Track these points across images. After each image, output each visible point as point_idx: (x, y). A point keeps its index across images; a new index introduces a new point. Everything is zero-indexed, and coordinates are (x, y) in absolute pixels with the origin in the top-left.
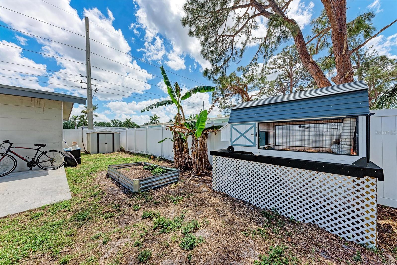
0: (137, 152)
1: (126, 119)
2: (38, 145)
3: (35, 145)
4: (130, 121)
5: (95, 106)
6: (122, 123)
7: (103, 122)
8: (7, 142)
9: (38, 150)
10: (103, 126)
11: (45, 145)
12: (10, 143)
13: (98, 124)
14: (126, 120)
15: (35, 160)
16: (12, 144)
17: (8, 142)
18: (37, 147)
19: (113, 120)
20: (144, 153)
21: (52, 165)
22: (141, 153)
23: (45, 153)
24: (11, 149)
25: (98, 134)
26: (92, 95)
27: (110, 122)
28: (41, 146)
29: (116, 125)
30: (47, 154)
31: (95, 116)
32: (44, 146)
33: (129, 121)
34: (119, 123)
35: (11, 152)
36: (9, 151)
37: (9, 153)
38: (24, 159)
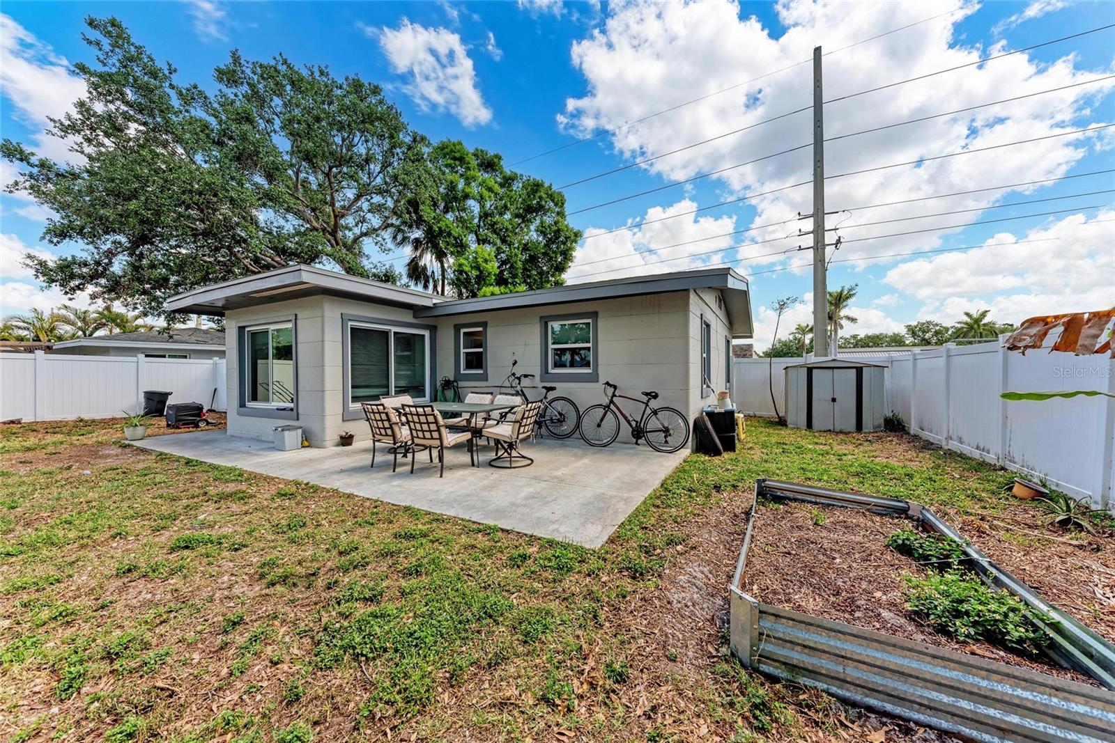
0: (954, 445)
1: (967, 314)
2: (646, 394)
3: (642, 393)
4: (985, 321)
5: (850, 290)
6: (947, 329)
7: (878, 333)
8: (611, 384)
9: (647, 404)
10: (877, 345)
11: (658, 395)
12: (614, 388)
13: (861, 340)
14: (966, 319)
15: (642, 426)
17: (612, 386)
18: (646, 399)
19: (914, 323)
20: (991, 458)
21: (666, 442)
22: (976, 454)
23: (655, 412)
24: (614, 399)
25: (810, 371)
26: (827, 261)
27: (902, 330)
28: (651, 396)
29: (923, 339)
30: (660, 415)
31: (848, 318)
32: (655, 397)
33: (977, 321)
34: (937, 333)
35: (614, 403)
36: (612, 402)
37: (612, 407)
38: (628, 422)
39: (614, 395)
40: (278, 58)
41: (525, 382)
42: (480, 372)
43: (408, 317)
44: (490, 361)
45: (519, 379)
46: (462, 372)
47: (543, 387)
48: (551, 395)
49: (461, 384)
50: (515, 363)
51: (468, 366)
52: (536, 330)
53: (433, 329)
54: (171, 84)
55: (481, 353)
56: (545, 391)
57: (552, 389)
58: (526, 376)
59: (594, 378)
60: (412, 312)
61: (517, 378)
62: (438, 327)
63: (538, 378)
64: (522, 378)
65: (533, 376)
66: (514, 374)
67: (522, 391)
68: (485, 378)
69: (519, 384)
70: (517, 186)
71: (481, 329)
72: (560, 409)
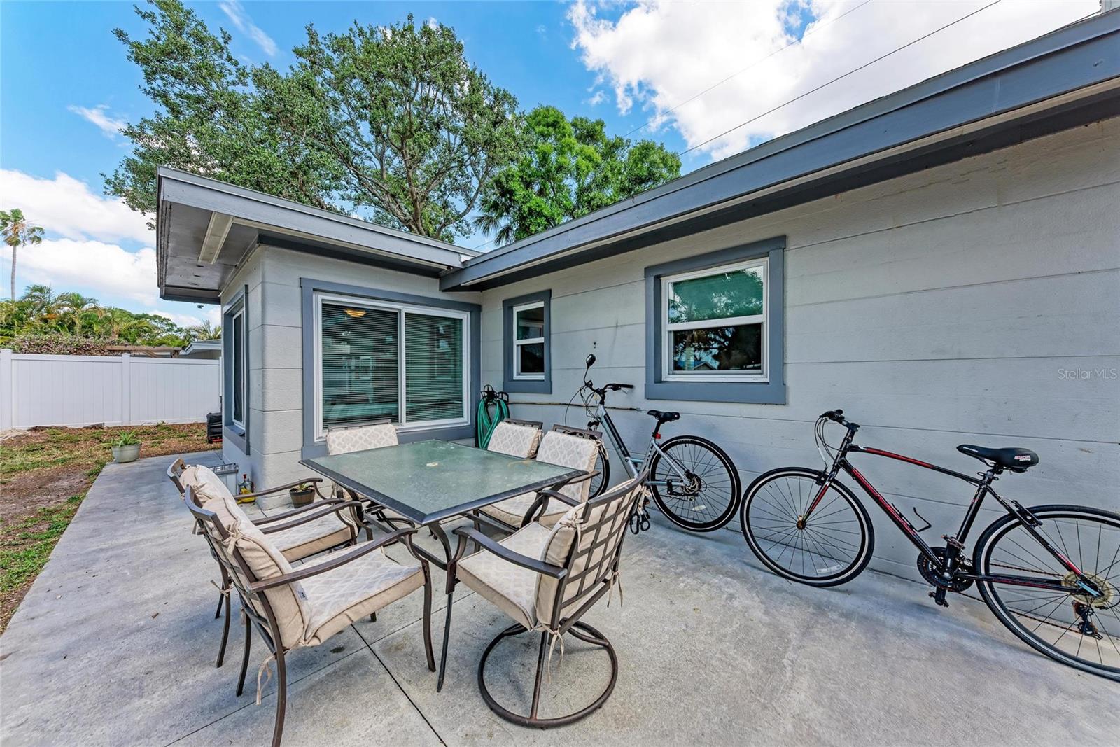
2: (981, 454)
3: (960, 449)
8: (836, 416)
9: (984, 486)
11: (1033, 462)
12: (848, 425)
15: (967, 552)
16: (853, 428)
17: (840, 420)
18: (979, 468)
21: (1087, 628)
23: (1027, 518)
24: (850, 456)
28: (1004, 460)
30: (1046, 527)
32: (1020, 467)
35: (849, 469)
36: (842, 464)
37: (842, 475)
38: (907, 530)
39: (849, 447)
40: (355, 29)
41: (612, 398)
42: (540, 377)
43: (431, 289)
44: (556, 359)
45: (602, 392)
46: (516, 377)
47: (650, 413)
48: (669, 431)
49: (513, 397)
50: (591, 361)
51: (525, 369)
52: (639, 293)
53: (476, 310)
54: (228, 56)
55: (541, 345)
56: (655, 421)
57: (673, 416)
58: (616, 387)
59: (776, 394)
60: (437, 281)
61: (597, 391)
62: (484, 307)
63: (640, 390)
64: (609, 392)
65: (631, 387)
66: (589, 385)
67: (607, 417)
68: (547, 388)
69: (602, 402)
70: (623, 156)
71: (541, 304)
72: (689, 467)
